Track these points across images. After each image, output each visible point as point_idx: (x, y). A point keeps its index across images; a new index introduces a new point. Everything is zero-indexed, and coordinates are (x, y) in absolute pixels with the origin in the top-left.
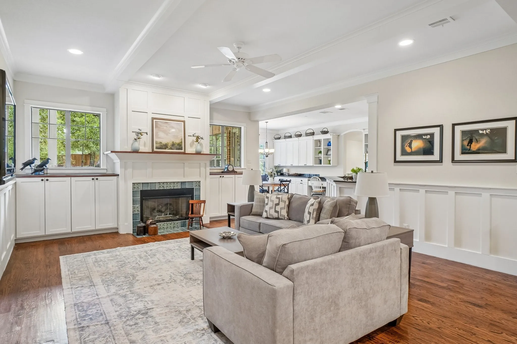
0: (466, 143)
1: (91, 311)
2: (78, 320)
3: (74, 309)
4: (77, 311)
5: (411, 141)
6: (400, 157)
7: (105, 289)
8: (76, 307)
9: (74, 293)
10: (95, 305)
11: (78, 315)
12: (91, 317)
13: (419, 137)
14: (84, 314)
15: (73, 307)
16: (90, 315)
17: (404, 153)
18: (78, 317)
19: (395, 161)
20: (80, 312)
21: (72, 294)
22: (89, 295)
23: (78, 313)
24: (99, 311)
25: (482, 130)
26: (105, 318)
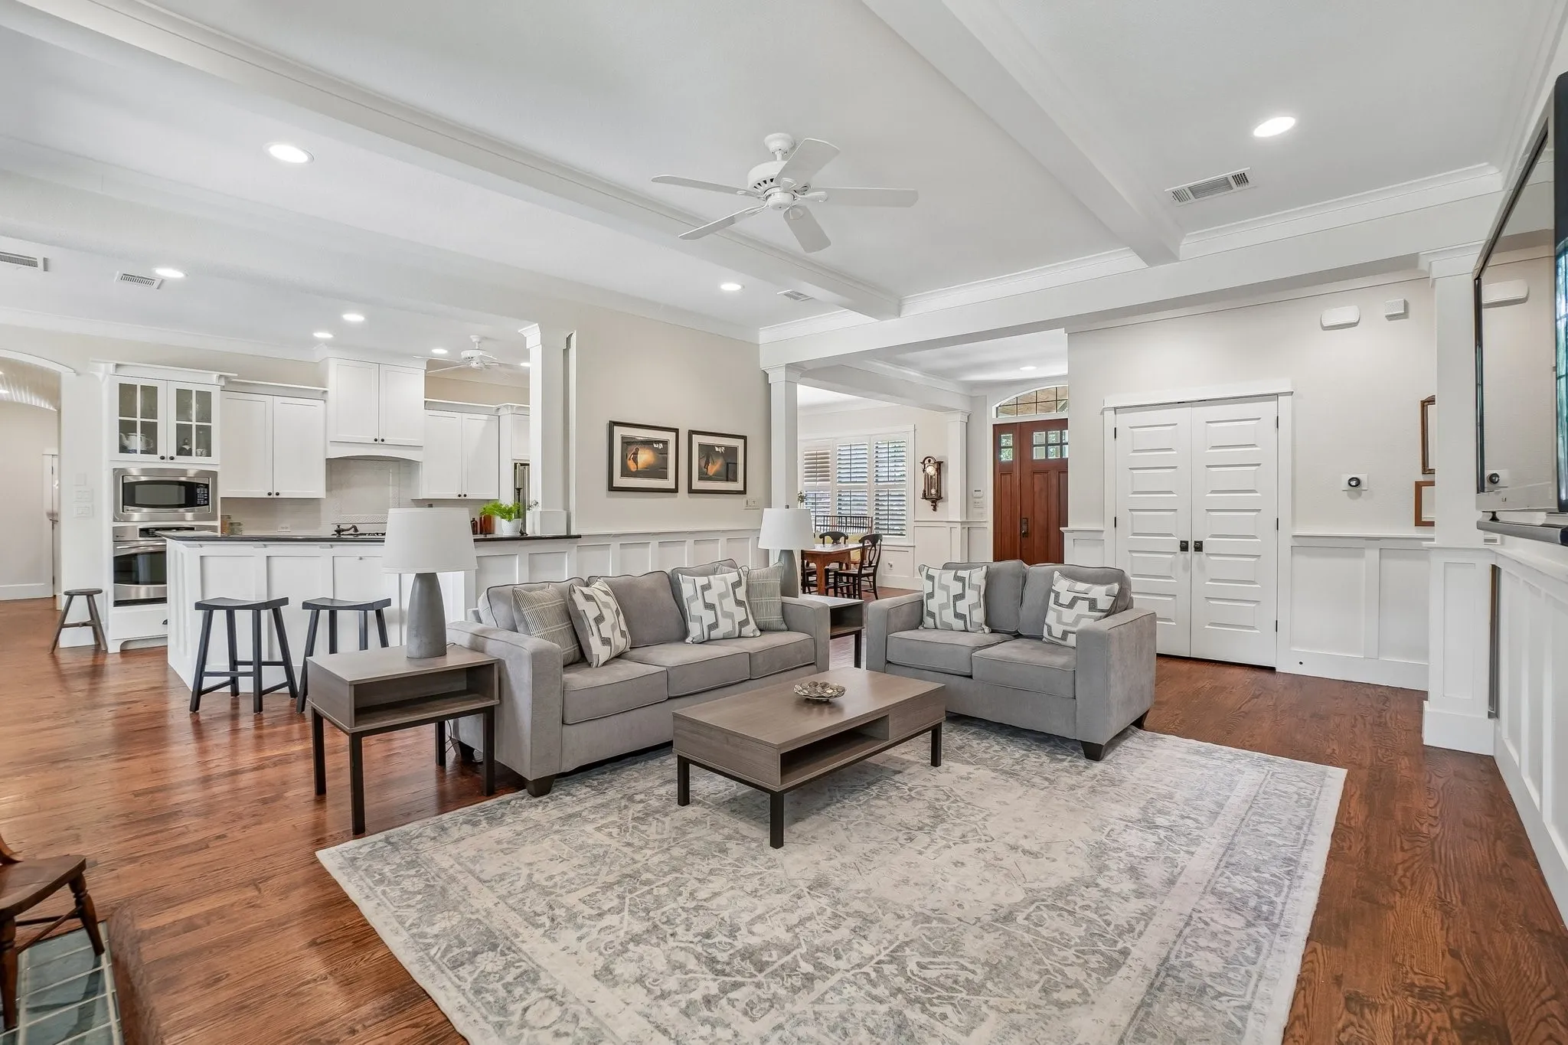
0: (703, 465)
1: (1244, 887)
2: (1287, 883)
3: (1286, 917)
4: (1280, 907)
5: (637, 450)
6: (619, 481)
7: (1146, 926)
8: (1276, 921)
9: (1255, 977)
10: (1220, 895)
11: (1284, 894)
12: (1255, 874)
13: (648, 443)
14: (1266, 887)
15: (1282, 923)
16: (1253, 878)
17: (626, 472)
18: (1286, 889)
19: (612, 488)
20: (1275, 899)
21: (1260, 976)
22: (1214, 935)
23: (1279, 900)
24: (1228, 874)
25: (718, 447)
26: (1227, 855)
